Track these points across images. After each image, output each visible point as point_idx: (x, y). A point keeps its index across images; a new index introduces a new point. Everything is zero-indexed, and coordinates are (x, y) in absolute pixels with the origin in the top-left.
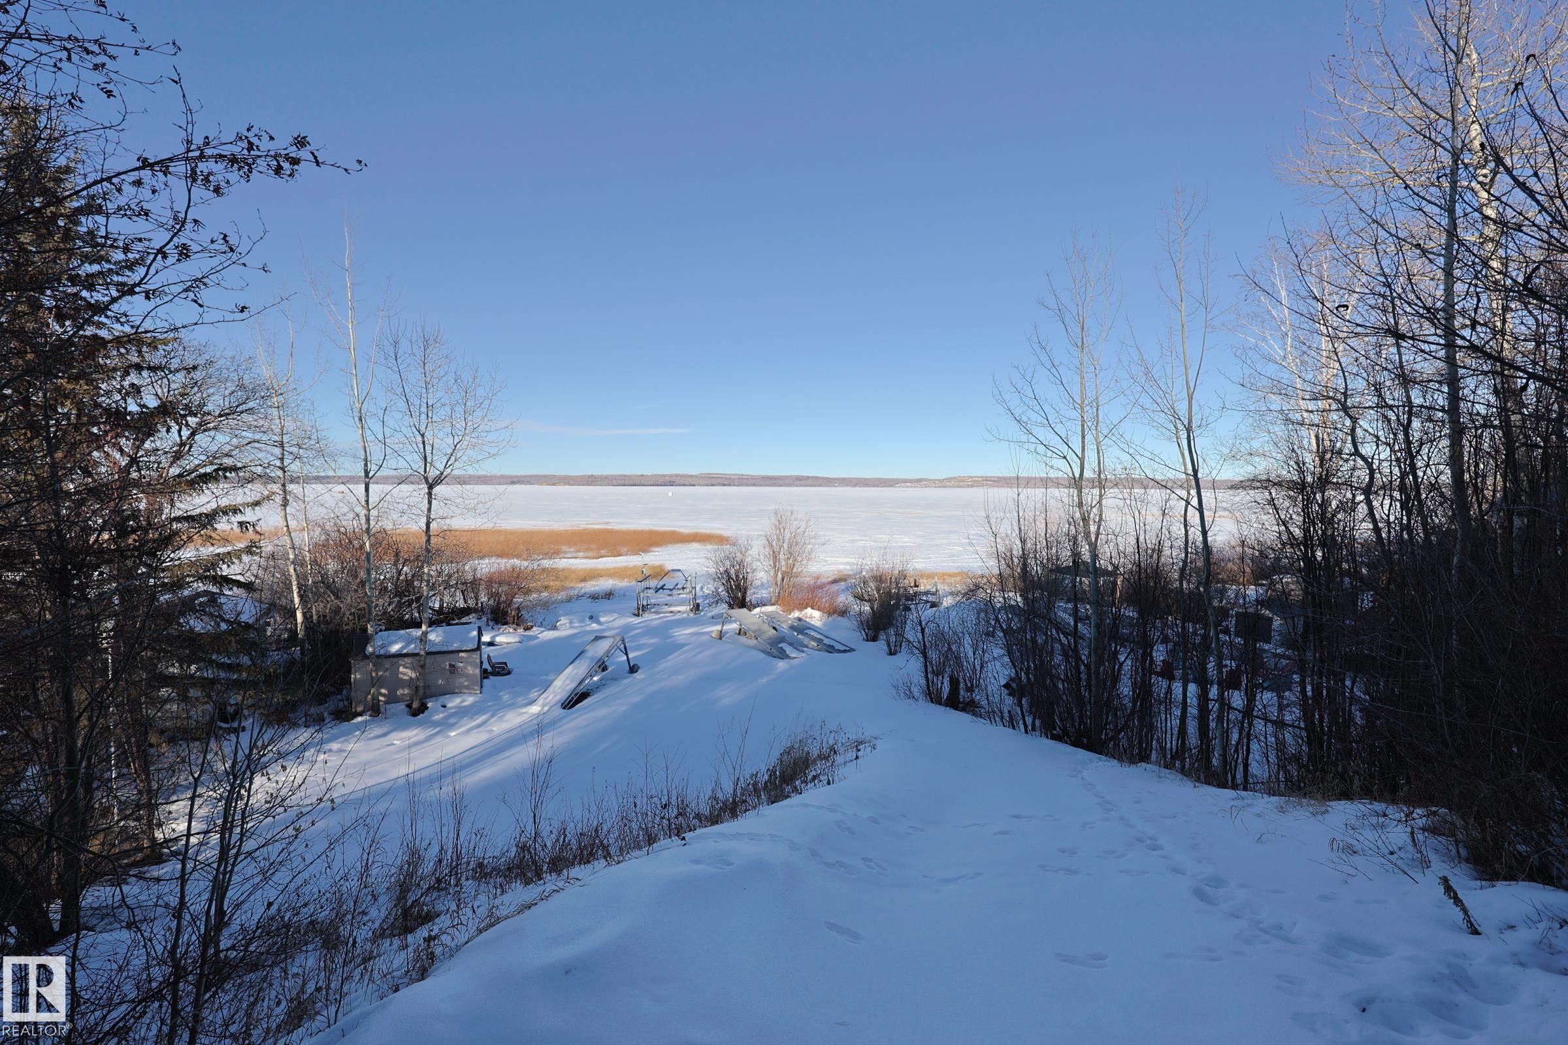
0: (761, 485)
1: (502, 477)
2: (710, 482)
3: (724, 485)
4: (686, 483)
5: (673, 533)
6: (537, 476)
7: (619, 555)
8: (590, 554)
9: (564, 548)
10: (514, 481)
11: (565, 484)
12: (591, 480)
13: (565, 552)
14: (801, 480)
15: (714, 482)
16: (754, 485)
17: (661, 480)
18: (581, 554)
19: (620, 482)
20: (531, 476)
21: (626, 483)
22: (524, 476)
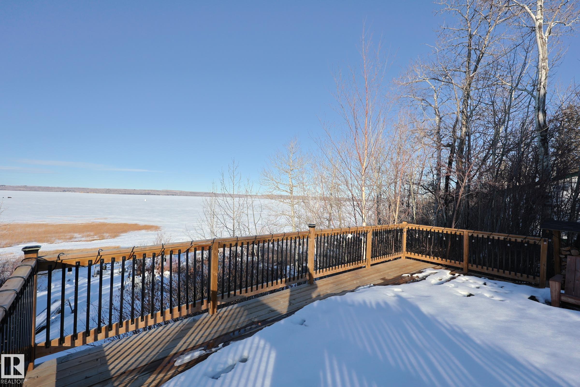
0: (189, 196)
1: (58, 188)
2: (167, 193)
3: (173, 195)
4: (156, 194)
5: (136, 225)
6: (79, 188)
7: (103, 239)
8: (88, 239)
9: (76, 235)
10: (64, 190)
11: (94, 192)
12: (108, 191)
13: (76, 238)
14: (206, 194)
15: (169, 193)
16: (186, 195)
17: (144, 192)
18: (83, 239)
19: (123, 192)
20: (75, 188)
21: (127, 193)
22: (71, 188)
